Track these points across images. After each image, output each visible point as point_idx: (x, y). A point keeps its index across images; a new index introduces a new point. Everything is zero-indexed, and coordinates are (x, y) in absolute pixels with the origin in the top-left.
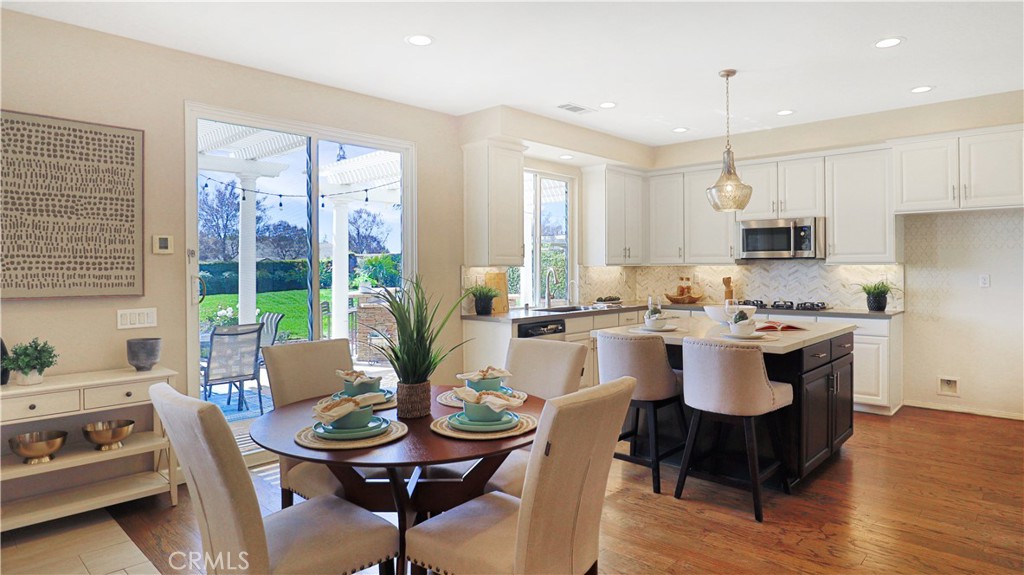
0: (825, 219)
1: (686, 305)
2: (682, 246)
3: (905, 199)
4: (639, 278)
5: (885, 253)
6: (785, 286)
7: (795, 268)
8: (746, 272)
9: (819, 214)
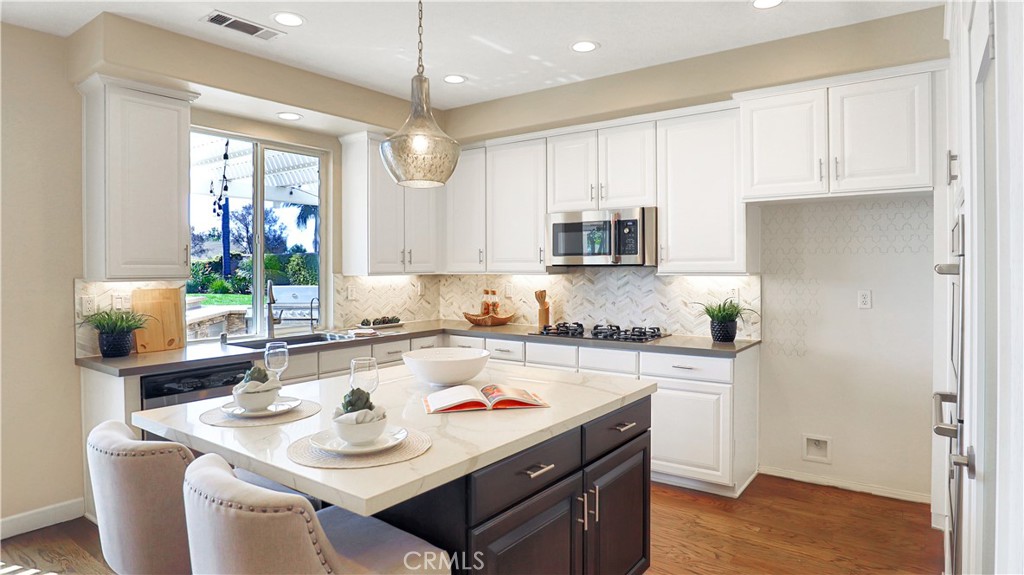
0: (656, 209)
1: (489, 329)
2: (483, 248)
3: (756, 181)
4: (443, 289)
5: (733, 260)
6: (614, 303)
7: (626, 279)
8: (566, 283)
9: (649, 203)
